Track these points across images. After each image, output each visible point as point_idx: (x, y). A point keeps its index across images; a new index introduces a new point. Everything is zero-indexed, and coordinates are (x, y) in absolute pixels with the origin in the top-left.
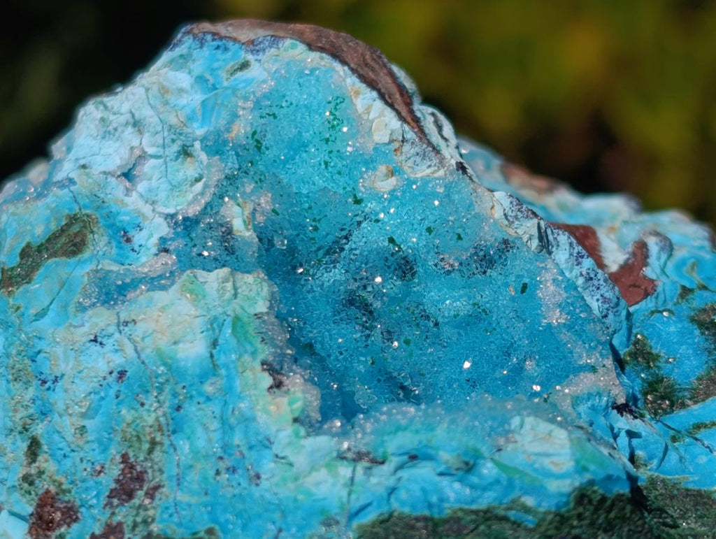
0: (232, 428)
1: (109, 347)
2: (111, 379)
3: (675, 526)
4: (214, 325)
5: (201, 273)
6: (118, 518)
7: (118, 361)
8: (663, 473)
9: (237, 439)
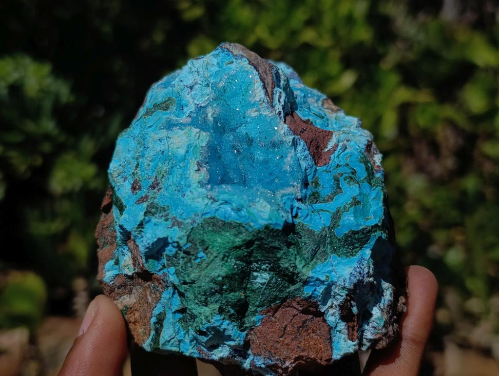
0: (183, 179)
1: (162, 143)
2: (160, 153)
3: (301, 238)
4: (189, 146)
5: (193, 128)
6: (148, 194)
7: (163, 148)
8: (304, 222)
9: (183, 183)
